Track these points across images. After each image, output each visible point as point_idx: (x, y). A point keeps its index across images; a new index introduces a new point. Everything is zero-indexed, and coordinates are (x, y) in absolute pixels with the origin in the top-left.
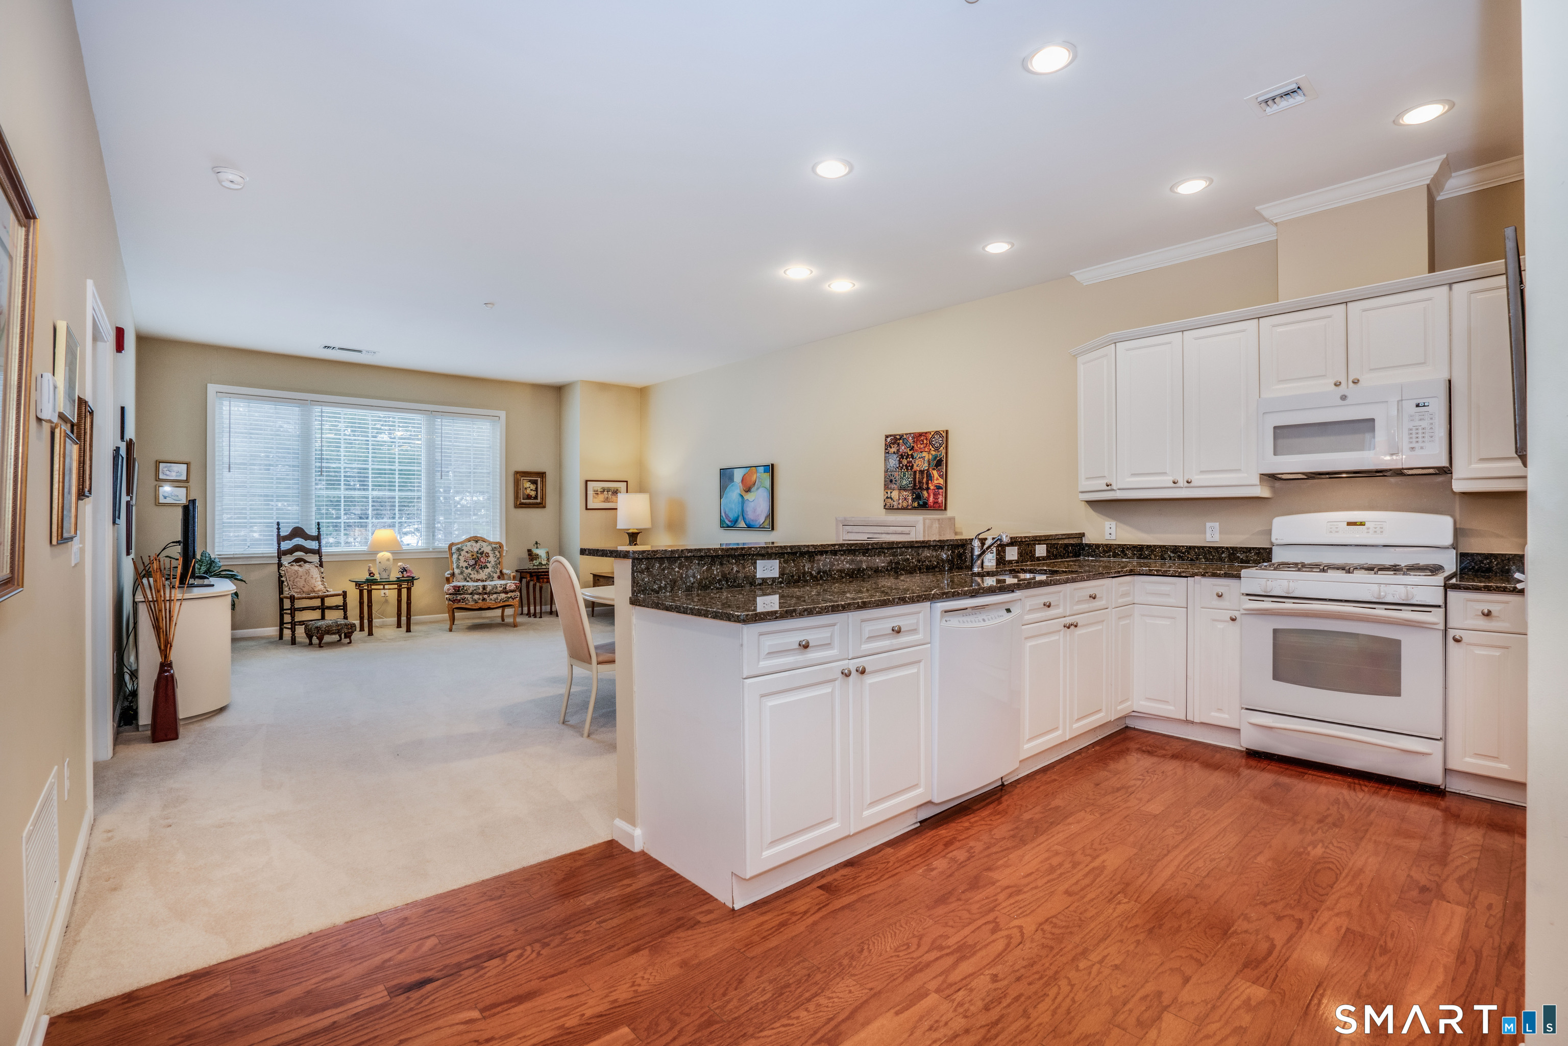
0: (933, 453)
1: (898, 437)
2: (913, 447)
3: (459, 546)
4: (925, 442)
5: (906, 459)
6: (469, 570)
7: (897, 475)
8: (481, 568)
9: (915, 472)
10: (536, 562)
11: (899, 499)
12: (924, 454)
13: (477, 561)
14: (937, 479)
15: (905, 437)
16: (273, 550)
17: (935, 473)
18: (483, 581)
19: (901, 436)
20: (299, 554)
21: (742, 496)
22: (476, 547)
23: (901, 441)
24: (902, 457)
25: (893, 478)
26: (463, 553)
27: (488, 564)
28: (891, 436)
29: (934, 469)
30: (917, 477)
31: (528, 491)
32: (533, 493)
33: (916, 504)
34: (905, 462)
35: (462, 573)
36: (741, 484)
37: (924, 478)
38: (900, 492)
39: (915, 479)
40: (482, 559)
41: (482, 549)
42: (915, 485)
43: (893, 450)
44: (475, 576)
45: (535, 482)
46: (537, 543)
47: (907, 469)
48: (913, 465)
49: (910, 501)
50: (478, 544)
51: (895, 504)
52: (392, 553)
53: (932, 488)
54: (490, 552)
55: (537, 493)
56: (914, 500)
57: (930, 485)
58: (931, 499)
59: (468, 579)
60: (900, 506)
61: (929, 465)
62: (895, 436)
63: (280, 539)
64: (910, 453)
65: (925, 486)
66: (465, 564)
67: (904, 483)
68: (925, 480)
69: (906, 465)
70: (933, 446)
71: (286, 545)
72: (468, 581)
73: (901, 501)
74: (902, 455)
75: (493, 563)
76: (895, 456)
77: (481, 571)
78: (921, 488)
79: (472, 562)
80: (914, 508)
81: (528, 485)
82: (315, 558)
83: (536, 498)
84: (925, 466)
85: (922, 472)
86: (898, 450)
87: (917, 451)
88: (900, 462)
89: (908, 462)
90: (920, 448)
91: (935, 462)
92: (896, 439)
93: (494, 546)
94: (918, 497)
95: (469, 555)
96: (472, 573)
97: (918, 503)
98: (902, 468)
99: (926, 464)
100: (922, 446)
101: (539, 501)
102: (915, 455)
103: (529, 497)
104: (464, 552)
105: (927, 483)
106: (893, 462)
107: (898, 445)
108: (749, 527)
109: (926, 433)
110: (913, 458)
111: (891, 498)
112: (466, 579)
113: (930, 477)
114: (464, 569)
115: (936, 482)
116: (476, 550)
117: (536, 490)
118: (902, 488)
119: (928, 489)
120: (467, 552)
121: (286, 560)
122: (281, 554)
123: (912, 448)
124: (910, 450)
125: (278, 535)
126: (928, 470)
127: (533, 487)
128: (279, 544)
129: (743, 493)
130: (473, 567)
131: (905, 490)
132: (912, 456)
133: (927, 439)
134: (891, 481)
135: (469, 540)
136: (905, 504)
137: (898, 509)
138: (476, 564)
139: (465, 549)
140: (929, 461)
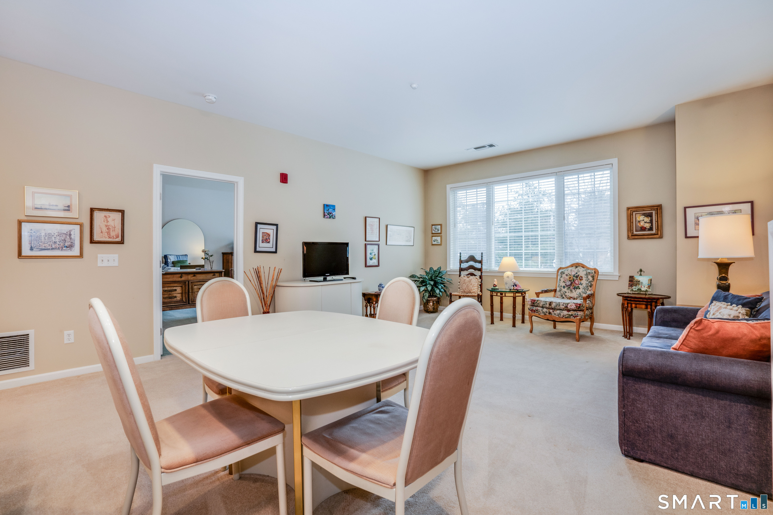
3: (563, 270)
6: (565, 289)
8: (574, 288)
10: (635, 288)
13: (572, 282)
16: (457, 268)
18: (574, 299)
20: (471, 271)
22: (573, 271)
26: (564, 276)
27: (580, 286)
31: (642, 224)
32: (648, 226)
35: (560, 291)
40: (576, 282)
41: (578, 273)
44: (569, 294)
45: (650, 215)
46: (641, 271)
50: (577, 269)
52: (513, 273)
54: (583, 276)
55: (652, 225)
59: (564, 296)
63: (461, 262)
66: (563, 284)
71: (464, 265)
72: (563, 298)
75: (584, 285)
77: (574, 291)
79: (568, 283)
81: (642, 218)
82: (478, 273)
83: (651, 229)
93: (589, 271)
95: (568, 277)
96: (567, 291)
101: (654, 232)
103: (643, 229)
104: (565, 274)
112: (562, 296)
114: (562, 288)
116: (573, 273)
117: (651, 222)
120: (567, 275)
121: (464, 273)
122: (461, 270)
125: (460, 260)
127: (647, 219)
128: (460, 265)
130: (569, 287)
135: (572, 266)
138: (571, 285)
139: (566, 272)
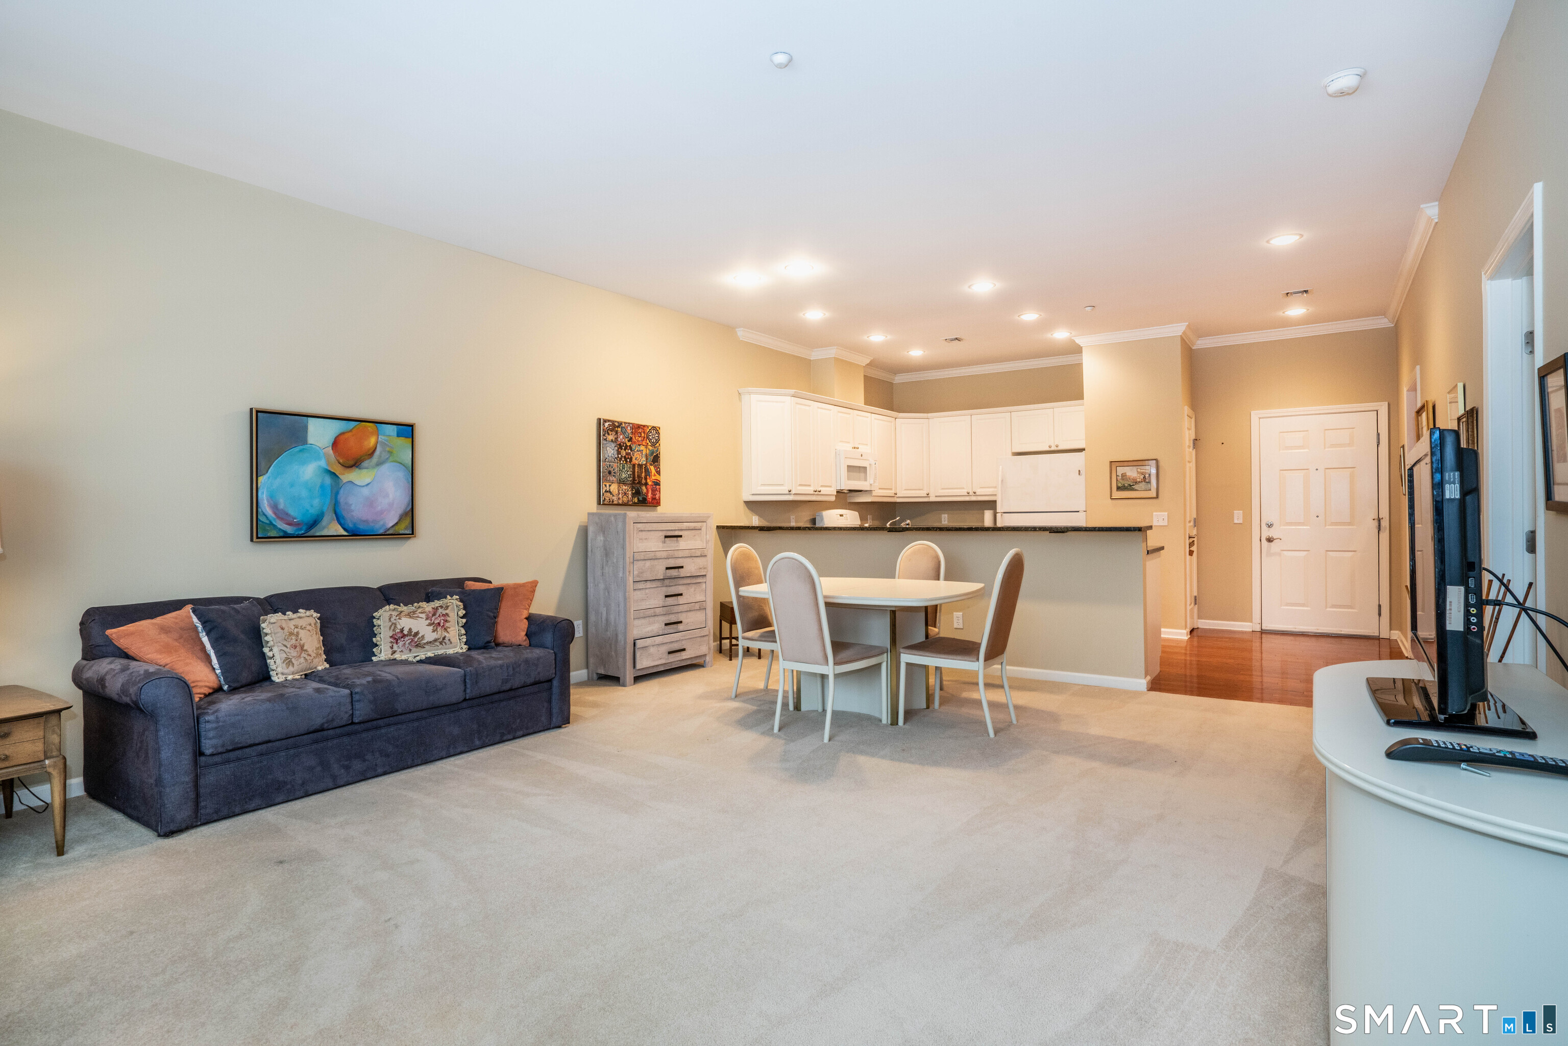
0: (651, 448)
1: (617, 424)
2: (631, 438)
4: (643, 435)
5: (625, 450)
7: (615, 466)
9: (634, 465)
11: (619, 494)
12: (642, 448)
14: (655, 475)
15: (623, 425)
17: (652, 468)
19: (620, 424)
21: (333, 475)
23: (619, 429)
24: (620, 446)
25: (612, 469)
28: (609, 421)
29: (651, 465)
30: (636, 471)
33: (636, 500)
34: (623, 453)
36: (330, 451)
37: (642, 473)
38: (619, 486)
39: (634, 472)
42: (634, 479)
43: (611, 437)
47: (626, 461)
48: (631, 458)
49: (630, 496)
51: (615, 498)
53: (650, 483)
56: (634, 495)
57: (648, 480)
58: (650, 495)
60: (620, 502)
61: (647, 459)
62: (613, 422)
64: (628, 444)
65: (643, 481)
67: (624, 476)
68: (643, 475)
69: (625, 457)
70: (650, 440)
73: (620, 496)
74: (620, 444)
76: (613, 445)
78: (640, 483)
80: (635, 504)
84: (643, 461)
85: (640, 466)
86: (616, 439)
87: (635, 443)
88: (619, 453)
89: (627, 454)
90: (638, 441)
91: (652, 457)
92: (615, 426)
94: (637, 493)
97: (638, 499)
98: (621, 459)
99: (644, 459)
100: (640, 439)
102: (634, 447)
105: (646, 479)
106: (610, 451)
107: (617, 432)
108: (355, 534)
109: (644, 426)
110: (631, 450)
111: (610, 492)
113: (648, 472)
115: (653, 478)
118: (621, 482)
119: (646, 484)
123: (630, 440)
124: (629, 441)
126: (646, 465)
129: (337, 469)
131: (625, 484)
132: (631, 449)
133: (644, 432)
134: (610, 473)
136: (625, 499)
137: (618, 505)
140: (646, 455)
